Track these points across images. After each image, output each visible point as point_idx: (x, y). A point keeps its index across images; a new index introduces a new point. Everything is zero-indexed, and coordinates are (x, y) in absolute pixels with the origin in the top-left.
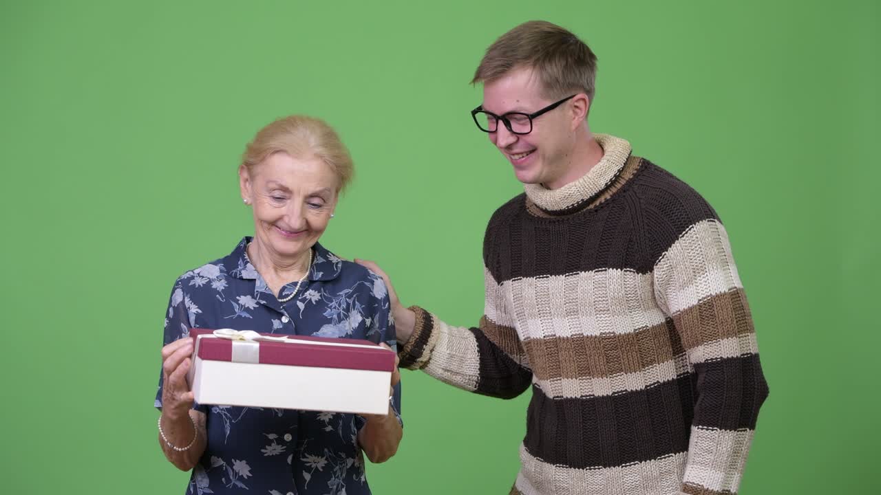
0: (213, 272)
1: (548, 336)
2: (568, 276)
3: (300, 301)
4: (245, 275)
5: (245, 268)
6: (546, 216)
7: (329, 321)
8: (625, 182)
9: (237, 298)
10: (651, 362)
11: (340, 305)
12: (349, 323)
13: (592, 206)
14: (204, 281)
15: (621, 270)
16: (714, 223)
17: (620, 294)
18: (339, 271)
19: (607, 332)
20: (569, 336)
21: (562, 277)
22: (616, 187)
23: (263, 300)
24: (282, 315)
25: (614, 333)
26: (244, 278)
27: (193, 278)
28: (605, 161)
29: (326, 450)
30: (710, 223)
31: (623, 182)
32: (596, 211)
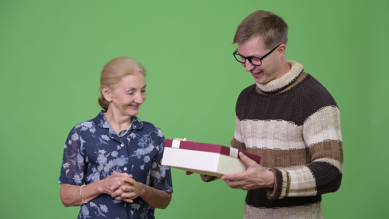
0: (90, 125)
1: (254, 147)
2: (266, 121)
3: (128, 137)
4: (104, 126)
5: (104, 123)
6: (263, 94)
7: (141, 147)
8: (298, 83)
9: (101, 136)
10: (295, 165)
11: (145, 141)
12: (149, 149)
13: (282, 92)
14: (86, 129)
15: (288, 122)
16: (335, 108)
17: (285, 132)
18: (142, 126)
19: (277, 148)
20: (261, 148)
21: (263, 121)
22: (293, 85)
23: (113, 137)
24: (121, 143)
25: (280, 149)
26: (104, 128)
27: (81, 127)
28: (290, 72)
29: (140, 201)
30: (333, 107)
31: (297, 83)
32: (283, 94)
